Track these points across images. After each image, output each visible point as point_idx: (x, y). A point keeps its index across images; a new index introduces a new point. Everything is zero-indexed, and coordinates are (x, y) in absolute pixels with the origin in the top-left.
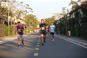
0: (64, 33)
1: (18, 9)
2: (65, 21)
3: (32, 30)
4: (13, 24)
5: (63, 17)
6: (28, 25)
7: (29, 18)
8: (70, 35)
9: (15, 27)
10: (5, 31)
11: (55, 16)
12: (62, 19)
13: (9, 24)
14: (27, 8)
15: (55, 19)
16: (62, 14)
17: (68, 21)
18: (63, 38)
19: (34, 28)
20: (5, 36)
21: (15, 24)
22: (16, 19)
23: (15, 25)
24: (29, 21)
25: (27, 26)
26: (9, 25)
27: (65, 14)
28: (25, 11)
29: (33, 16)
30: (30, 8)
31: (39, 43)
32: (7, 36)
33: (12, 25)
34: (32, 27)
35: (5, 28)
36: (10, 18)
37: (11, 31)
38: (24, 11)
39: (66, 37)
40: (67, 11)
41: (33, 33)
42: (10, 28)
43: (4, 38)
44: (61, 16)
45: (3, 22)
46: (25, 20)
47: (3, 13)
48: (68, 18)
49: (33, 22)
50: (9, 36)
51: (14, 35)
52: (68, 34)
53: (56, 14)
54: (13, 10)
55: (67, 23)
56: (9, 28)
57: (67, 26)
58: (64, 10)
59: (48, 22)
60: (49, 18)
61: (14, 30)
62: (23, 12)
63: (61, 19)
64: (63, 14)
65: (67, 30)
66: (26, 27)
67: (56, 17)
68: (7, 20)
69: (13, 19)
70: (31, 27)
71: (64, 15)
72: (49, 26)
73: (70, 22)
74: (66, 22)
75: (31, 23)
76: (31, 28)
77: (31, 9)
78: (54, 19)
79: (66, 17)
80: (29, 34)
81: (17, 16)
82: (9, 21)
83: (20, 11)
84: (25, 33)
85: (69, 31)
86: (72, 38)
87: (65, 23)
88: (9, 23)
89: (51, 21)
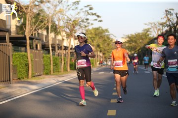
1: (70, 17)
4: (60, 48)
7: (94, 36)
9: (65, 54)
10: (44, 65)
11: (151, 28)
13: (51, 49)
14: (88, 13)
15: (150, 36)
20: (44, 76)
21: (63, 48)
22: (65, 38)
23: (64, 51)
26: (51, 52)
30: (95, 14)
32: (47, 74)
33: (58, 51)
34: (101, 55)
35: (43, 57)
36: (54, 37)
37: (56, 65)
38: (83, 21)
42: (53, 58)
43: (41, 79)
44: (163, 29)
45: (38, 45)
47: (37, 27)
49: (103, 44)
50: (53, 75)
51: (62, 72)
54: (59, 20)
56: (51, 58)
60: (137, 33)
61: (63, 62)
62: (81, 23)
64: (168, 23)
68: (46, 40)
69: (59, 37)
76: (99, 57)
79: (175, 30)
82: (50, 43)
83: (73, 20)
88: (50, 46)
89: (142, 39)
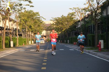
0: (91, 44)
2: (93, 22)
3: (33, 40)
5: (88, 15)
6: (25, 31)
8: (102, 47)
12: (87, 18)
16: (88, 8)
17: (99, 22)
18: (89, 52)
25: (23, 32)
27: (92, 8)
28: (18, 4)
31: (46, 64)
39: (96, 51)
40: (97, 4)
41: (35, 45)
46: (18, 21)
48: (99, 17)
52: (98, 45)
53: (75, 8)
55: (97, 25)
57: (96, 31)
58: (90, 2)
59: (62, 24)
63: (85, 18)
65: (96, 39)
66: (20, 35)
67: (75, 16)
70: (31, 34)
71: (91, 10)
72: (63, 31)
73: (102, 23)
74: (94, 24)
75: (30, 27)
77: (30, 2)
78: (73, 18)
80: (27, 47)
81: (3, 13)
84: (19, 46)
85: (101, 39)
86: (106, 52)
87: (94, 26)
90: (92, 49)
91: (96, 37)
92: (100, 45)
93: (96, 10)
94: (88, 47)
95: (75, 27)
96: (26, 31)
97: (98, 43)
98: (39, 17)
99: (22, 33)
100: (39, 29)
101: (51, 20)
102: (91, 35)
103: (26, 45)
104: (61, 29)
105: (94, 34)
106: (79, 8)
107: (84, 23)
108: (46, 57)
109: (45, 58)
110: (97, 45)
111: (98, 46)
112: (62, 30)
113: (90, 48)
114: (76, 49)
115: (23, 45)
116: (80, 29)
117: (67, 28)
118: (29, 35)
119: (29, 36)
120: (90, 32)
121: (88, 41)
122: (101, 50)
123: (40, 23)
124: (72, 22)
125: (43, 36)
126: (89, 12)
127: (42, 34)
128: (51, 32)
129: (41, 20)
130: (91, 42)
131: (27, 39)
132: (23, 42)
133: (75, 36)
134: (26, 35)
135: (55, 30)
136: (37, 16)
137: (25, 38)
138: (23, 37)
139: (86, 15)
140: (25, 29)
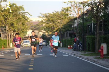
5: (88, 11)
6: (5, 30)
8: (105, 52)
12: (86, 14)
17: (101, 20)
18: (88, 59)
19: (20, 36)
24: (8, 20)
25: (3, 31)
27: (92, 2)
29: (16, 7)
39: (97, 57)
48: (102, 13)
52: (100, 50)
55: (98, 24)
57: (98, 31)
63: (83, 14)
67: (71, 11)
70: (12, 33)
71: (91, 4)
72: (55, 30)
73: (105, 21)
75: (12, 25)
78: (67, 15)
80: (8, 51)
85: (104, 43)
90: (91, 55)
91: (97, 40)
92: (103, 50)
93: (98, 4)
94: (87, 53)
95: (70, 26)
96: (7, 30)
97: (99, 48)
98: (24, 13)
99: (2, 33)
100: (23, 28)
101: (39, 17)
102: (91, 36)
103: (6, 48)
104: (51, 28)
105: (94, 35)
106: (76, 2)
107: (82, 21)
108: (32, 64)
109: (30, 66)
110: (98, 50)
111: (100, 52)
112: (53, 30)
113: (89, 54)
114: (71, 54)
115: (2, 48)
116: (76, 29)
117: (60, 27)
118: (10, 35)
119: (11, 37)
120: (89, 33)
121: (87, 45)
122: (103, 56)
123: (25, 20)
124: (67, 19)
125: (29, 37)
126: (89, 6)
127: (27, 34)
128: (38, 32)
129: (26, 17)
130: (91, 46)
131: (8, 41)
132: (3, 44)
133: (70, 37)
134: (7, 35)
135: (45, 29)
136: (21, 11)
137: (5, 39)
138: (2, 38)
139: (84, 10)
140: (6, 28)
